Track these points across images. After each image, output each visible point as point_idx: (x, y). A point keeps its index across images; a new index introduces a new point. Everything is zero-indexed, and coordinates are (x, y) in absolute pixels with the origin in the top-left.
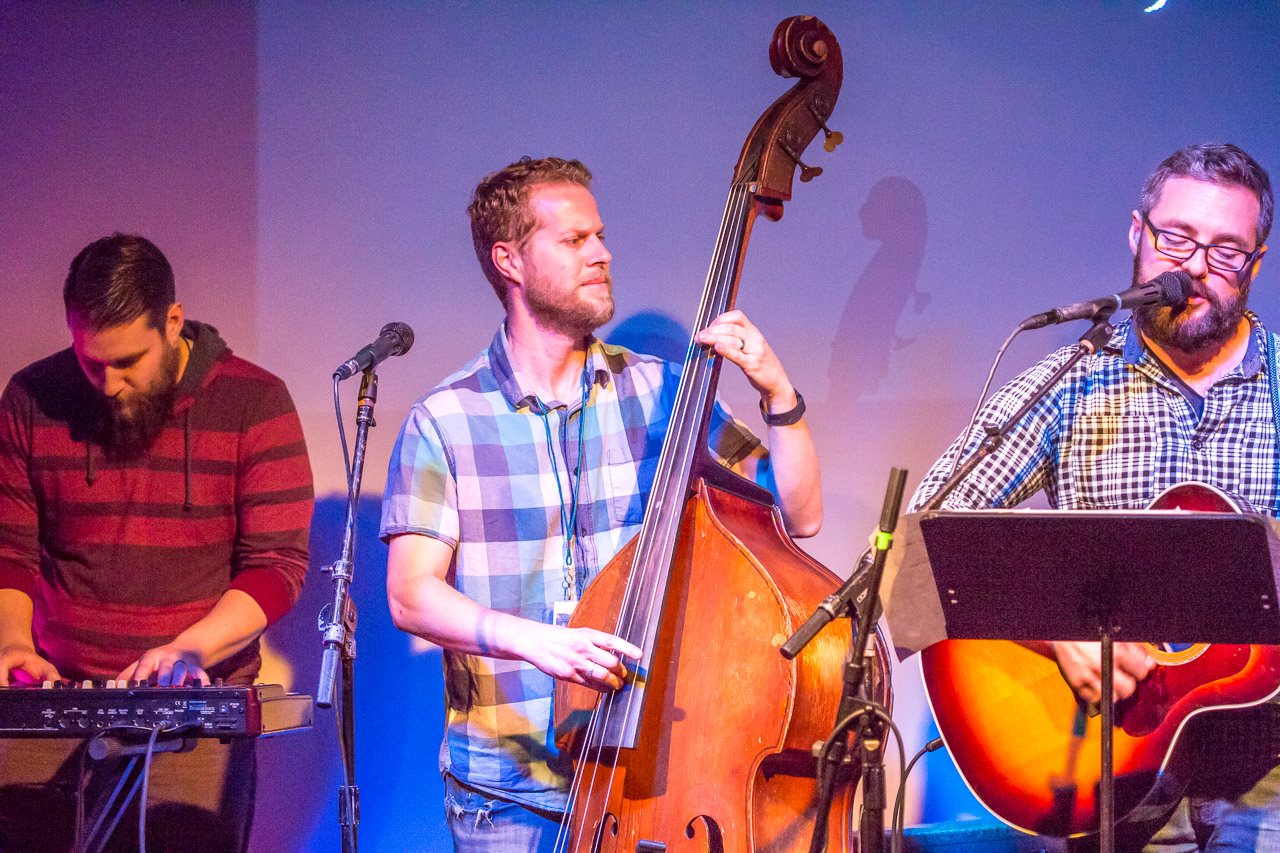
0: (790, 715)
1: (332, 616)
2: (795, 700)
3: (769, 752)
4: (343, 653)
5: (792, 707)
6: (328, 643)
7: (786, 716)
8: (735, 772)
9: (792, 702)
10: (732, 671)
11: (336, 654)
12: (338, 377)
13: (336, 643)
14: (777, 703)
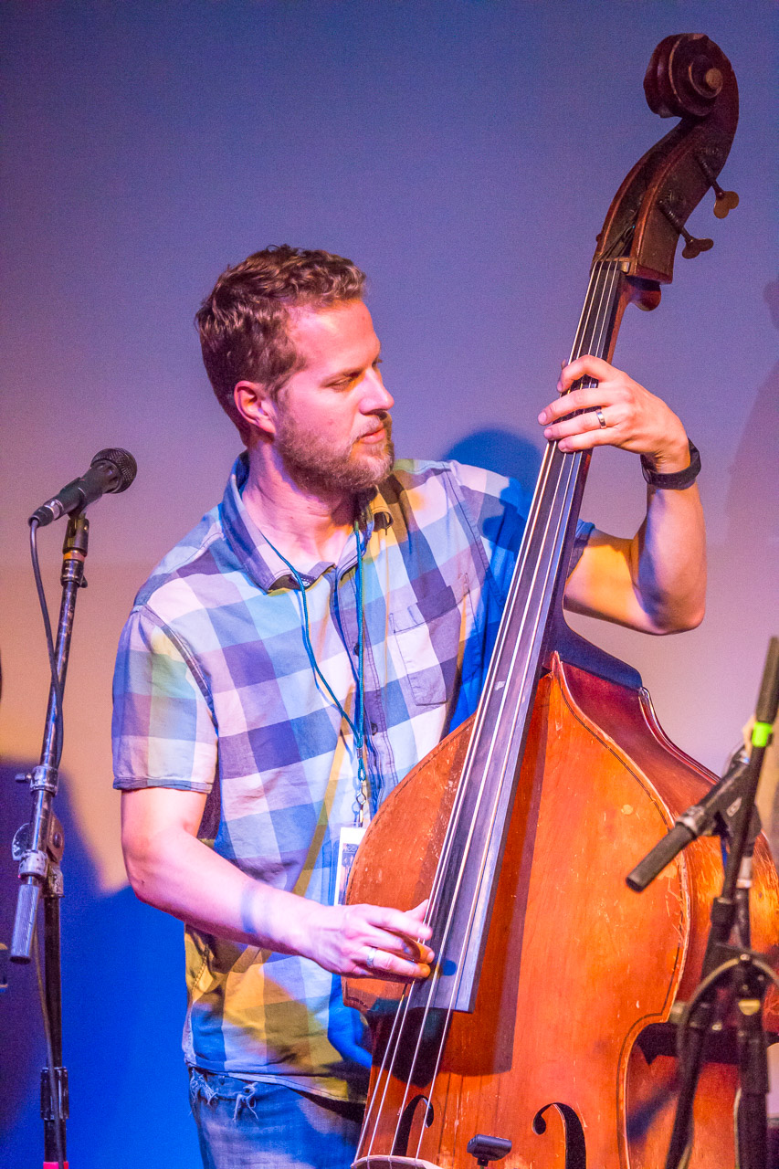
0: (681, 972)
1: (31, 840)
2: (688, 952)
3: (651, 1020)
4: (46, 889)
5: (683, 961)
6: (25, 877)
7: (674, 974)
8: (603, 1047)
9: (684, 955)
10: (599, 910)
11: (36, 891)
12: (35, 523)
13: (37, 876)
14: (661, 956)
